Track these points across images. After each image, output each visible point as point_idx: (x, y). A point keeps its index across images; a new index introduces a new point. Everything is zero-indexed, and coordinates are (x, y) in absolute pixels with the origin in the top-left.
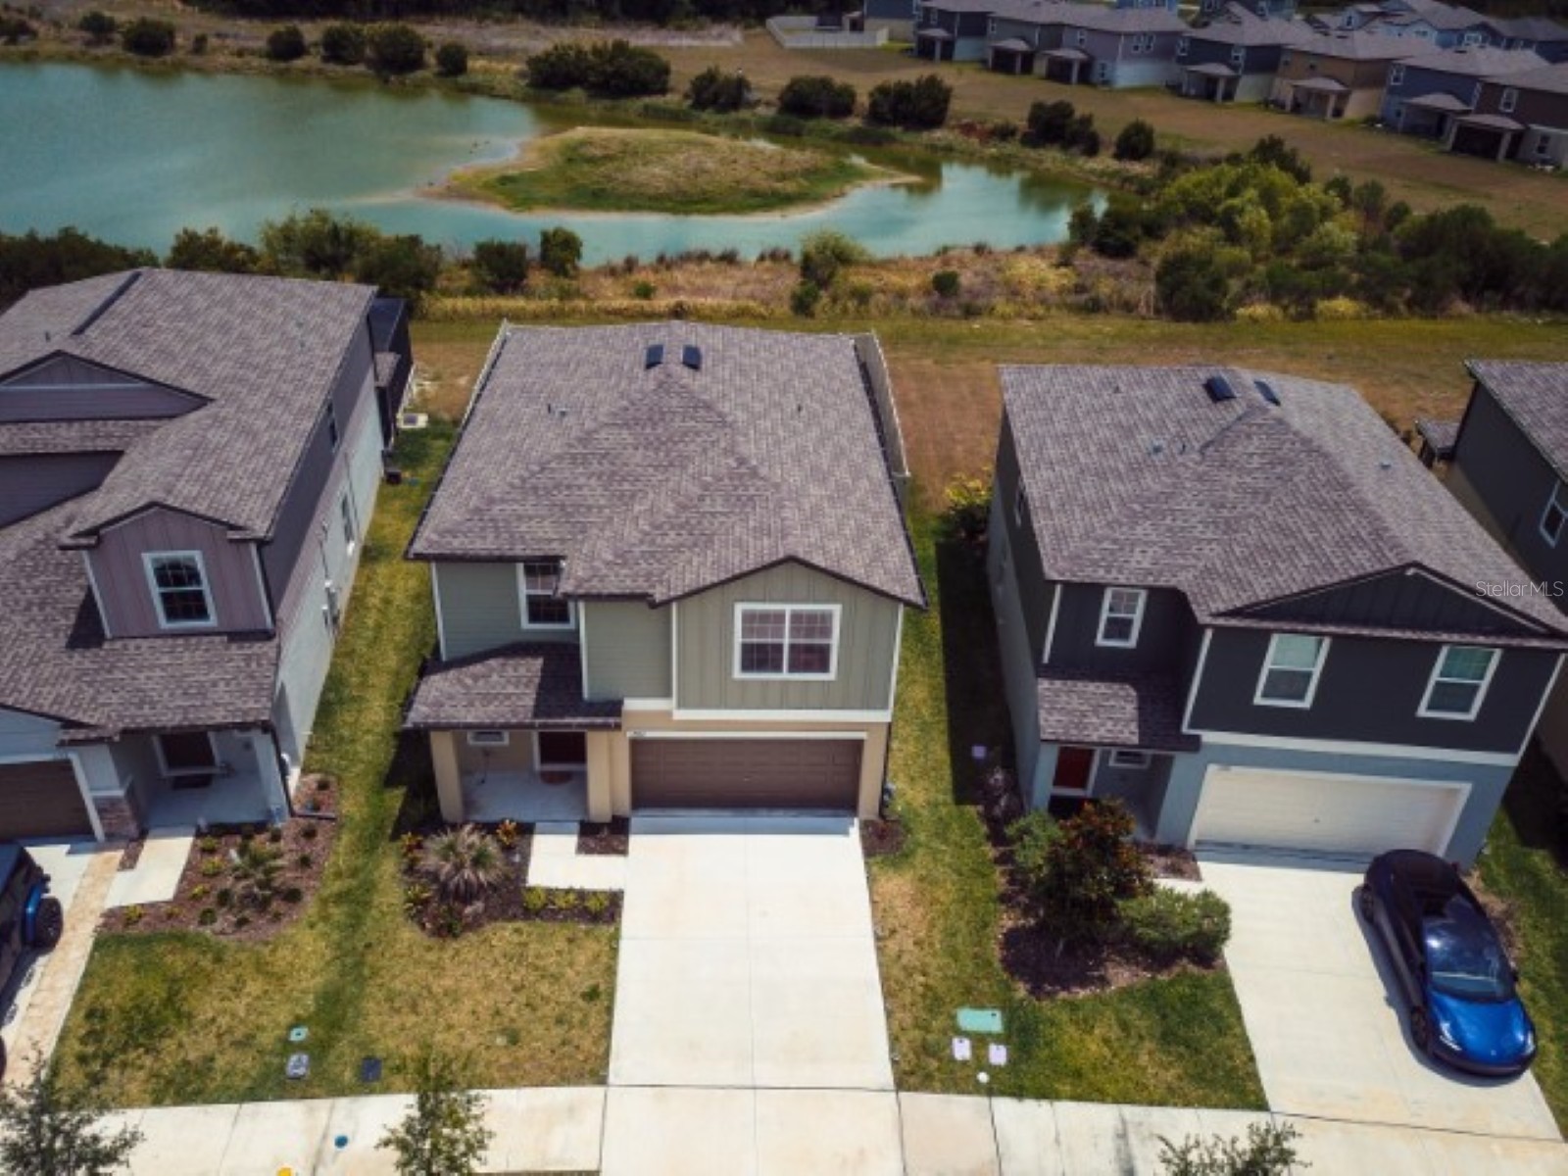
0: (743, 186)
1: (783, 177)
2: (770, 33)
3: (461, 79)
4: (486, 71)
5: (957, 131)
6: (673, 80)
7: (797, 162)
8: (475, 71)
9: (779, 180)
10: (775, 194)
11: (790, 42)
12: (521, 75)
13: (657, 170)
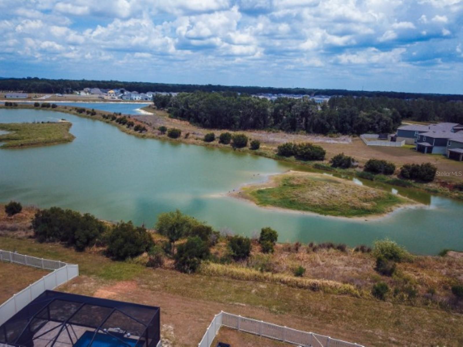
0: (349, 204)
1: (366, 201)
2: (362, 140)
3: (257, 151)
4: (265, 149)
5: (439, 185)
6: (326, 156)
7: (372, 194)
8: (261, 149)
9: (364, 202)
10: (363, 208)
11: (369, 143)
12: (276, 151)
13: (316, 193)
